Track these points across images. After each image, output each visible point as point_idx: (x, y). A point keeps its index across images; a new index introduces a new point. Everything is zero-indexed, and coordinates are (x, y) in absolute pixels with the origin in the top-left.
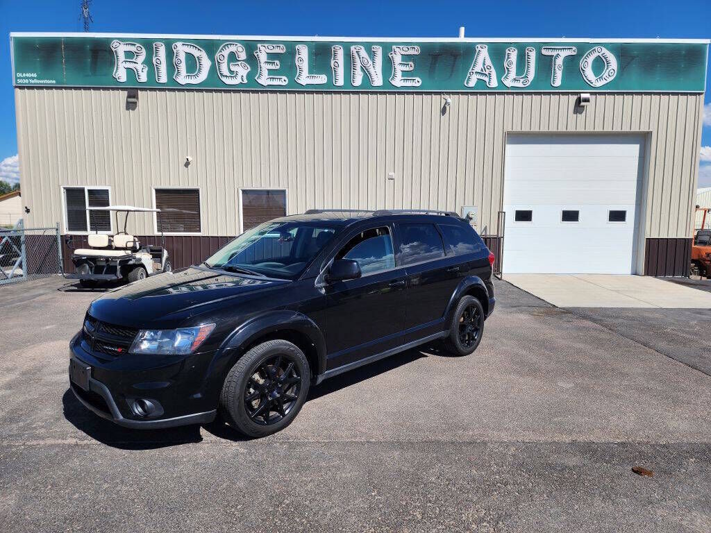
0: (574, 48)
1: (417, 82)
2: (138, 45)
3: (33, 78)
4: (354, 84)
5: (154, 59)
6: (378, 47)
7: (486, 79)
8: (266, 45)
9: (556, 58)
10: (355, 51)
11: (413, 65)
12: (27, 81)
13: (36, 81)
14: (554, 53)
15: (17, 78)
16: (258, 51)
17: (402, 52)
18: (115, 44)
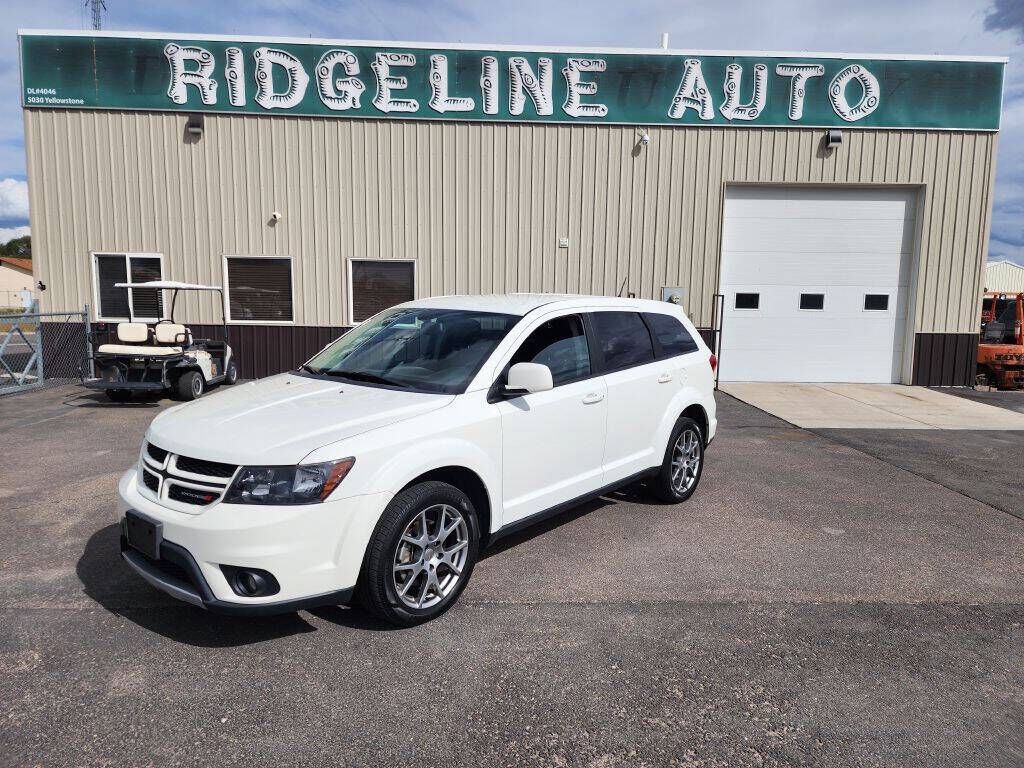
0: (821, 66)
1: (602, 110)
2: (204, 51)
3: (50, 96)
4: (514, 113)
5: (227, 71)
6: (547, 60)
7: (699, 108)
8: (388, 54)
9: (795, 80)
10: (514, 65)
11: (596, 86)
12: (41, 100)
13: (54, 100)
14: (794, 73)
15: (27, 96)
16: (376, 62)
17: (583, 68)
18: (171, 48)
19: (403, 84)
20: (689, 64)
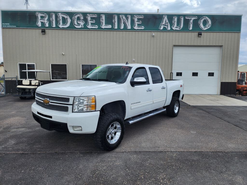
0: (196, 17)
1: (143, 28)
2: (45, 14)
3: (8, 25)
4: (121, 28)
5: (51, 19)
6: (129, 15)
7: (166, 27)
8: (90, 14)
9: (190, 20)
10: (121, 17)
11: (141, 22)
12: (6, 26)
13: (9, 26)
14: (190, 18)
15: (2, 25)
16: (87, 16)
17: (138, 17)
18: (37, 13)
19: (94, 22)
20: (164, 16)
